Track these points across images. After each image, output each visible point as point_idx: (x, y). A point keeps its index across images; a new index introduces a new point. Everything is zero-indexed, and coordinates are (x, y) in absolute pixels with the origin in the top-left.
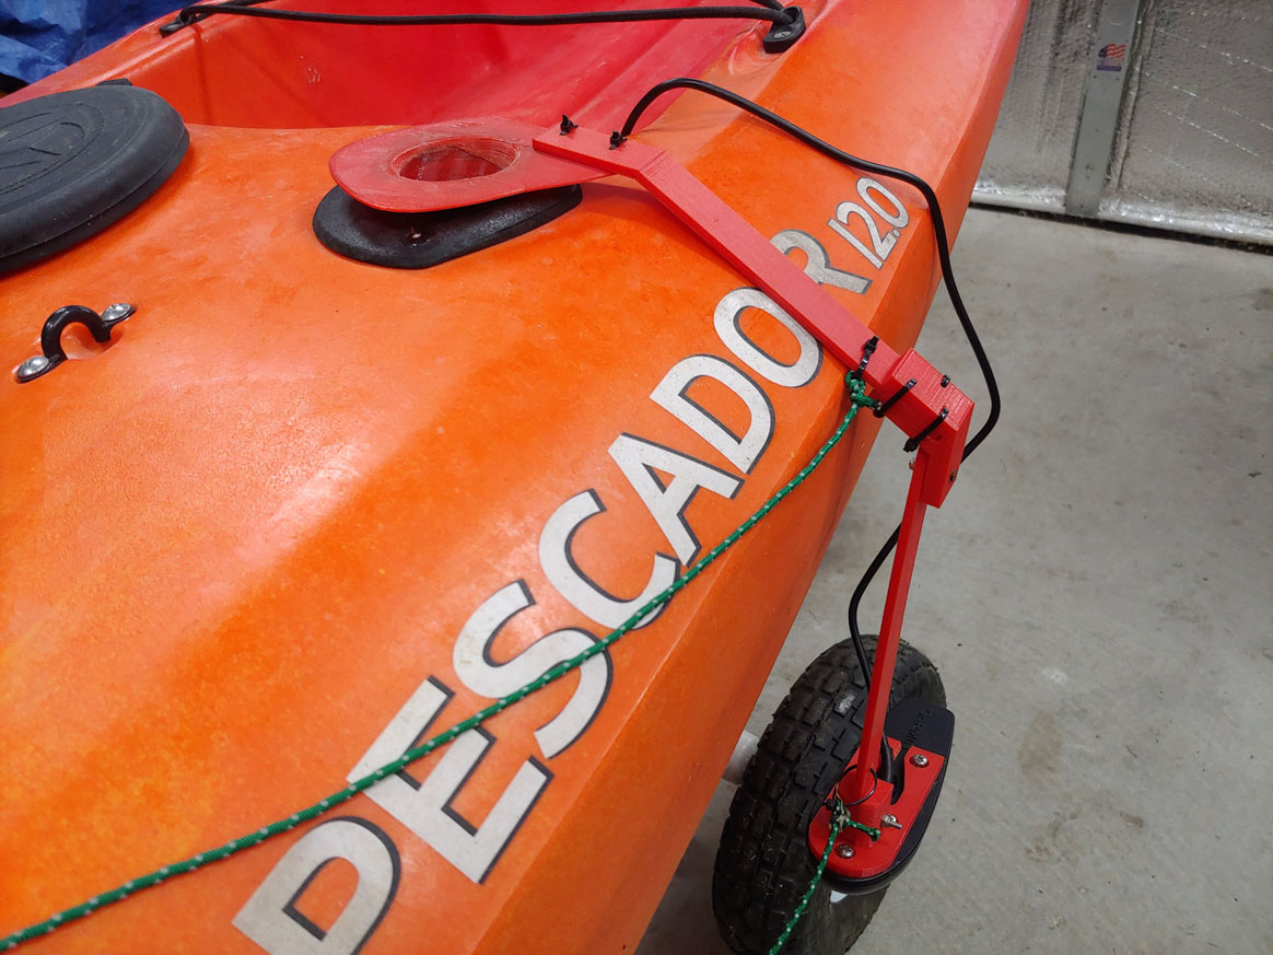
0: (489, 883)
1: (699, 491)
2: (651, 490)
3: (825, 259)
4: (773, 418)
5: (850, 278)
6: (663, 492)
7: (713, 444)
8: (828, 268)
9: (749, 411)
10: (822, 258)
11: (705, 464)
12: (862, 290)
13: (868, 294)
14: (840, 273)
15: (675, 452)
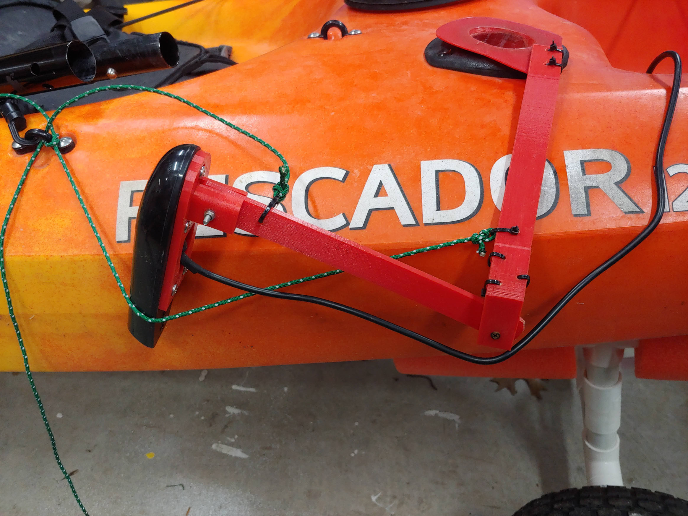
1: (391, 210)
2: (370, 191)
3: (620, 180)
4: (471, 216)
5: (626, 200)
6: (375, 197)
7: (423, 200)
8: (614, 185)
9: (462, 203)
10: (619, 178)
11: (408, 204)
12: (626, 211)
13: (629, 216)
14: (622, 193)
15: (401, 188)
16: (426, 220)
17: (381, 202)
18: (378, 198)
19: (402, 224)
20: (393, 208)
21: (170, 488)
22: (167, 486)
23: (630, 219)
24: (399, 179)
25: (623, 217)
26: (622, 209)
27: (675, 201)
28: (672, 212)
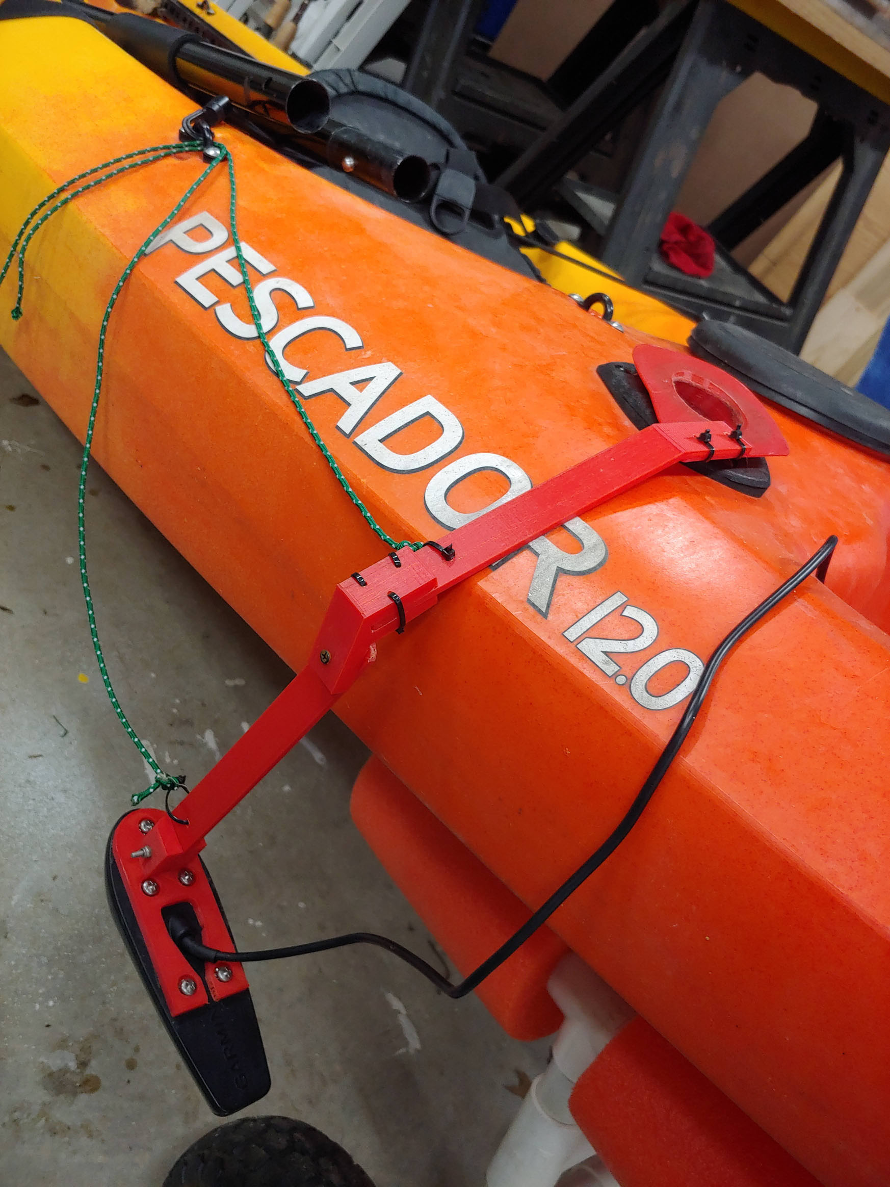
0: (174, 285)
1: (346, 405)
2: (355, 376)
3: (568, 570)
4: (398, 472)
5: (546, 591)
6: (350, 383)
7: (382, 422)
8: (556, 569)
9: (406, 454)
10: (569, 567)
11: (366, 413)
12: (533, 600)
13: (528, 606)
14: (552, 581)
15: (380, 396)
16: (359, 440)
17: (349, 393)
18: (352, 386)
19: (339, 424)
20: (349, 405)
21: (54, 720)
22: (54, 717)
23: (526, 610)
24: (391, 389)
25: (522, 602)
26: (530, 595)
27: (591, 640)
28: (573, 646)
